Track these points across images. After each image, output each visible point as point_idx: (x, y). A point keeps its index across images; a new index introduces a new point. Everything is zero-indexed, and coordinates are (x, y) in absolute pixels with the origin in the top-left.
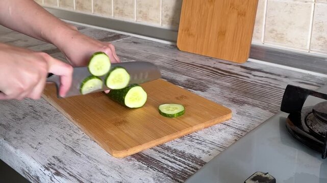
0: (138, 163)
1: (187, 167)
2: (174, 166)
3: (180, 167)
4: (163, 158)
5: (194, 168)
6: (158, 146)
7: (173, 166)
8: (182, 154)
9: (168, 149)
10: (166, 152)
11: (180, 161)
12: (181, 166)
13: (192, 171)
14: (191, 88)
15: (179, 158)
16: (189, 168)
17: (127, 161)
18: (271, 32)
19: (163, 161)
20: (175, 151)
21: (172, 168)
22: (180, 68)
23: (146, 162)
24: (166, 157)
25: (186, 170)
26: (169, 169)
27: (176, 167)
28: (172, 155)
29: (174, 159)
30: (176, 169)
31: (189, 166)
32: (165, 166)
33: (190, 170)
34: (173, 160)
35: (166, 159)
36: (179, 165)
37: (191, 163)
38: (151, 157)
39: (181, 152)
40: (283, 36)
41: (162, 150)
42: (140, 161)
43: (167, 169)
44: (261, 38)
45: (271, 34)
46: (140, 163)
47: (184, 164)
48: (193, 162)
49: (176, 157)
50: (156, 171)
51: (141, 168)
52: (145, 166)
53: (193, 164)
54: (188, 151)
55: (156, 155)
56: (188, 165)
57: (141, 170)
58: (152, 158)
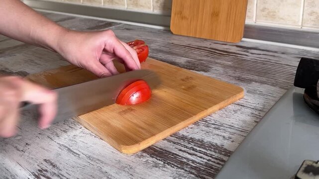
0: (151, 159)
1: (211, 158)
2: (196, 160)
3: (202, 160)
4: (180, 150)
5: (219, 160)
6: (171, 136)
7: (194, 159)
8: (201, 143)
9: (183, 138)
10: (182, 142)
11: (200, 152)
12: (204, 159)
13: (218, 164)
14: (193, 70)
15: (198, 149)
16: (213, 160)
17: (138, 159)
18: (263, 10)
19: (181, 154)
20: (192, 140)
21: (193, 162)
22: (177, 50)
23: (161, 157)
24: (183, 149)
25: (211, 163)
26: (190, 163)
27: (197, 161)
28: (190, 146)
29: (194, 150)
30: (198, 163)
31: (213, 158)
32: (185, 160)
33: (214, 162)
34: (192, 152)
35: (184, 151)
36: (201, 157)
37: (213, 153)
38: (166, 150)
39: (199, 140)
40: (275, 14)
41: (177, 141)
42: (153, 157)
43: (188, 164)
44: (253, 17)
45: (263, 13)
46: (154, 159)
47: (207, 155)
48: (216, 152)
49: (195, 147)
50: (176, 167)
51: (156, 166)
52: (160, 162)
53: (216, 155)
54: (208, 139)
55: (171, 147)
56: (211, 156)
57: (157, 169)
58: (168, 151)
